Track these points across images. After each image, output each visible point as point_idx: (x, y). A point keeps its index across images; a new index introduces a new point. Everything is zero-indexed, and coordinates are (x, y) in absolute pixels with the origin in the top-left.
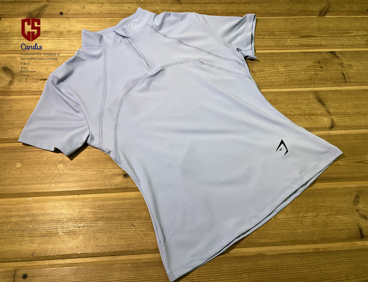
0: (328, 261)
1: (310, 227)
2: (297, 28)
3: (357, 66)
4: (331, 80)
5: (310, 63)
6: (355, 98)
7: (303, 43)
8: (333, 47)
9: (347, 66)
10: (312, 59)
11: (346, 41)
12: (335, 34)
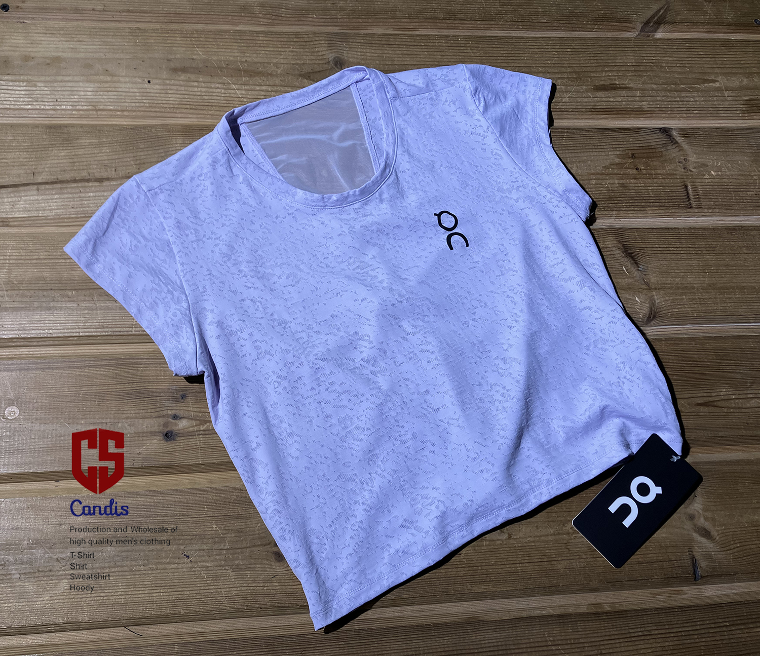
0: (620, 632)
1: (584, 557)
2: (589, 65)
3: (719, 169)
4: (657, 201)
5: (612, 157)
6: (708, 249)
7: (597, 104)
8: (667, 115)
9: (695, 168)
10: (618, 146)
11: (698, 103)
12: (676, 84)
